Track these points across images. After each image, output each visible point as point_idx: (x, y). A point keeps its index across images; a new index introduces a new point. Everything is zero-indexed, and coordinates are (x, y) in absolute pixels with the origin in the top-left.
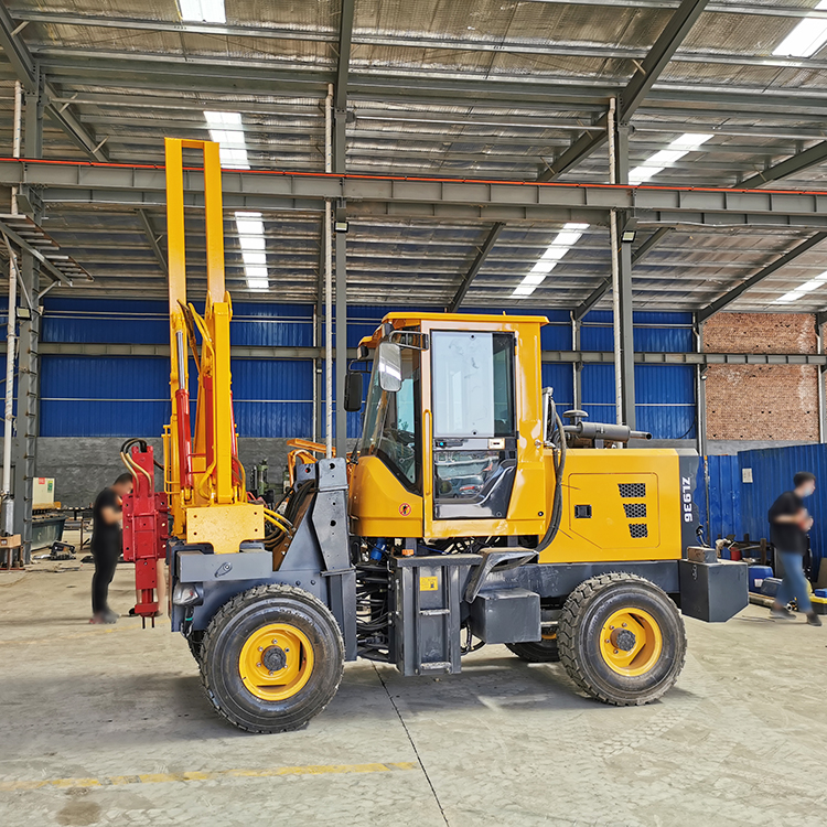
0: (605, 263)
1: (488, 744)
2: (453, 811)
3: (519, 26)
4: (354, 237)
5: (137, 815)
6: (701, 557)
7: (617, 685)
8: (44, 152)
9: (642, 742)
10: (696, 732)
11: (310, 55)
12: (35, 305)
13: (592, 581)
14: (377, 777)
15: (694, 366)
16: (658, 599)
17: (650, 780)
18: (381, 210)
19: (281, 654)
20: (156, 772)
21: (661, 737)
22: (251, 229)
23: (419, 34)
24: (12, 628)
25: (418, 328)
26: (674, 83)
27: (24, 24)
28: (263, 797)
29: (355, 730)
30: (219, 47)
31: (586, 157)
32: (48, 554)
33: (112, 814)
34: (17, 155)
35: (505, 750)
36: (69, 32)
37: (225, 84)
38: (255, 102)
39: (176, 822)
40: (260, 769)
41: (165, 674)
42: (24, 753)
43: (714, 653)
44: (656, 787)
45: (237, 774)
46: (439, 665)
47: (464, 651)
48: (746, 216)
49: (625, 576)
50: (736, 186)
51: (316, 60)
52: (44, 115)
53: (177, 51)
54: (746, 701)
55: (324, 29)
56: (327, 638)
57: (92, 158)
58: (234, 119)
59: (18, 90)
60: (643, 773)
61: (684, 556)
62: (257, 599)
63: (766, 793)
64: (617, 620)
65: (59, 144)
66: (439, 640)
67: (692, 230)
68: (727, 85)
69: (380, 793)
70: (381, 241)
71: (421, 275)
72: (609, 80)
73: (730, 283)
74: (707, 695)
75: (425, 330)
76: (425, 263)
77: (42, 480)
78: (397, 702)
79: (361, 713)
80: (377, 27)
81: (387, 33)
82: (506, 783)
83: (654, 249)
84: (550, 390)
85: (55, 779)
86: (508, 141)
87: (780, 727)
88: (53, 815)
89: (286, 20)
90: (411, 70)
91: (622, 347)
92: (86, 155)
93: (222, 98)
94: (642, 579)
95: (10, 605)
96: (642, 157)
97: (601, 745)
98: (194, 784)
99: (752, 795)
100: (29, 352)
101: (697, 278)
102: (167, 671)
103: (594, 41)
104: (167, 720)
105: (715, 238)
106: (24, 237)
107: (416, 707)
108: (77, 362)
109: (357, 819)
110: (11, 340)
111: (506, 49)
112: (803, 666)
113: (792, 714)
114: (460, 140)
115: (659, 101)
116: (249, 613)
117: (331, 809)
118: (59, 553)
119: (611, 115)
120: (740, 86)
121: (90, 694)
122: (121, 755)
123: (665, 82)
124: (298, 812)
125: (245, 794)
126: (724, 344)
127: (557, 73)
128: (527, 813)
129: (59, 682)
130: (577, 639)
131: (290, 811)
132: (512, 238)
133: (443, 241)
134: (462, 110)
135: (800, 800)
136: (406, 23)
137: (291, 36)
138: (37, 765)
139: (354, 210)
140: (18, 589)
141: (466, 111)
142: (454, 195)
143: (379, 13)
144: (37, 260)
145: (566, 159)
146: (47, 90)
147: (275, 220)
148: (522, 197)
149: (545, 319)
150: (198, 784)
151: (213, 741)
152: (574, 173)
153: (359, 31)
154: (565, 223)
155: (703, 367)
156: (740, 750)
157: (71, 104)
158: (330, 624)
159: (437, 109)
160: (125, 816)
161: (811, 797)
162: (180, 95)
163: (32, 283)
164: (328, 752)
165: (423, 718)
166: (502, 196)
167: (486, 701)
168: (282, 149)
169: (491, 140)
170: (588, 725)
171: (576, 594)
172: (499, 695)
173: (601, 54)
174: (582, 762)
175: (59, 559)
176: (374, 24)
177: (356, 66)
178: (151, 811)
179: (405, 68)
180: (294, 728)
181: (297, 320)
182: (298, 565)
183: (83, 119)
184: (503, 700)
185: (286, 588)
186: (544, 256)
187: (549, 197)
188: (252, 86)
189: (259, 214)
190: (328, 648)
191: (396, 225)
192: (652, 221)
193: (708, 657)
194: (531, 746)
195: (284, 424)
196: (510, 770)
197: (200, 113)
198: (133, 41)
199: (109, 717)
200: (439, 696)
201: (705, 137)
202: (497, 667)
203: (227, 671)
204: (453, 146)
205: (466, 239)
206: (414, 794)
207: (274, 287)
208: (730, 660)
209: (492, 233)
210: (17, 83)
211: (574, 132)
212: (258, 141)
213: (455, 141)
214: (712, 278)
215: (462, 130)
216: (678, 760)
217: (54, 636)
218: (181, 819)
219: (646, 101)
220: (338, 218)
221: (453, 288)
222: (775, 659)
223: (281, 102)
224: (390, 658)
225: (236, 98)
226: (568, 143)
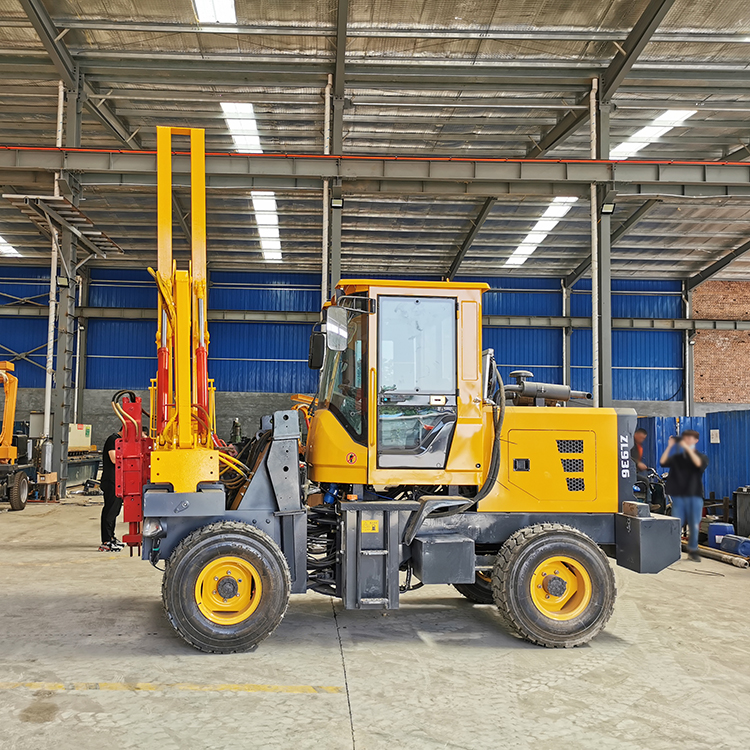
0: (585, 234)
1: (414, 675)
2: (363, 733)
3: (504, 14)
4: (357, 212)
5: (87, 718)
6: (635, 511)
7: (546, 628)
8: (82, 142)
9: (560, 682)
10: (614, 676)
11: (311, 49)
12: (72, 275)
13: (526, 530)
14: (304, 698)
15: (682, 332)
16: (589, 549)
17: (555, 717)
18: (374, 187)
19: (234, 584)
20: (114, 681)
21: (580, 678)
22: (264, 207)
23: (410, 26)
24: (33, 552)
25: (365, 294)
26: (656, 62)
27: (65, 31)
28: (198, 709)
29: (297, 655)
30: (232, 45)
31: (571, 134)
32: (81, 490)
33: (65, 715)
34: (59, 145)
35: (428, 681)
36: (104, 37)
37: (238, 78)
38: (264, 93)
39: (117, 725)
40: (203, 684)
41: (148, 597)
42: (10, 658)
43: (658, 603)
44: (560, 723)
45: (182, 688)
46: (377, 601)
47: (403, 589)
48: (726, 188)
49: (558, 527)
50: (722, 159)
51: (316, 52)
52: (83, 110)
53: (195, 50)
54: (673, 649)
55: (323, 25)
56: (274, 571)
57: (126, 147)
58: (246, 109)
59: (61, 88)
60: (552, 711)
61: (620, 510)
62: (212, 534)
63: (665, 736)
64: (549, 567)
65: (99, 135)
66: (379, 578)
67: (680, 201)
68: (708, 63)
69: (301, 712)
70: (382, 216)
71: (419, 247)
72: (591, 62)
73: (719, 253)
74: (637, 642)
75: (372, 295)
76: (423, 235)
77: (80, 426)
78: (342, 632)
79: (307, 640)
80: (371, 21)
81: (380, 26)
82: (419, 711)
83: (642, 220)
84: (491, 351)
85: (28, 681)
86: (497, 122)
87: (699, 675)
88: (17, 712)
89: (289, 18)
90: (402, 58)
91: (600, 313)
92: (120, 144)
93: (236, 91)
94: (574, 530)
95: (39, 532)
96: (627, 133)
97: (519, 682)
98: (143, 693)
99: (650, 737)
100: (67, 315)
101: (686, 248)
102: (150, 594)
103: (575, 26)
104: (137, 637)
105: (703, 209)
106: (63, 216)
107: (357, 638)
108: (118, 325)
109: (274, 734)
110: (52, 305)
111: (492, 36)
112: (743, 620)
113: (714, 663)
114: (451, 122)
115: (640, 80)
116: (204, 546)
117: (254, 723)
118: (90, 490)
119: (593, 95)
120: (722, 63)
121: (80, 611)
122: (89, 665)
123: (646, 62)
124: (224, 724)
125: (183, 705)
126: (714, 311)
127: (541, 56)
128: (430, 739)
129: (57, 599)
130: (508, 583)
131: (217, 722)
132: (504, 212)
133: (439, 215)
134: (452, 95)
135: (696, 745)
136: (396, 16)
137: (294, 32)
138: (17, 669)
139: (350, 187)
140: (48, 519)
141: (456, 95)
142: (441, 172)
143: (372, 8)
144: (76, 236)
145: (552, 137)
146: (86, 88)
147: (287, 198)
148: (506, 173)
149: (487, 286)
150: (146, 694)
151: (171, 657)
152: (559, 150)
153: (355, 25)
154: (555, 197)
155: (692, 332)
156: (653, 695)
157: (106, 100)
158: (277, 559)
159: (429, 93)
160: (76, 717)
161: (709, 743)
162: (199, 89)
163: (71, 255)
164: (266, 673)
165: (362, 648)
166: (485, 173)
167: (424, 636)
168: (290, 134)
169: (481, 121)
170: (512, 663)
171: (510, 542)
172: (438, 631)
173: (583, 38)
174: (496, 696)
175: (90, 494)
176: (368, 18)
177: (353, 58)
178: (99, 714)
179: (398, 57)
180: (243, 650)
181: (307, 288)
182: (255, 505)
183: (118, 112)
184: (440, 636)
185: (240, 526)
186: (535, 228)
187: (531, 173)
188: (261, 79)
189: (273, 193)
190: (275, 580)
191: (396, 201)
192: (633, 194)
193: (649, 607)
194: (453, 679)
195: (294, 381)
196: (426, 700)
197: (217, 104)
198: (157, 42)
199: (89, 632)
200: (381, 630)
201: (688, 113)
202: (444, 606)
203: (184, 596)
204: (445, 127)
205: (461, 213)
206: (331, 715)
207: (287, 258)
208: (671, 610)
209: (485, 207)
210: (61, 83)
211: (560, 111)
212: (268, 127)
213: (447, 122)
214: (701, 247)
215: (452, 112)
216: (590, 700)
217: (66, 560)
218: (122, 723)
219: (627, 80)
220: (333, 196)
221: (449, 258)
222: (716, 612)
223: (288, 92)
224: (339, 593)
225: (247, 90)
226: (555, 121)
